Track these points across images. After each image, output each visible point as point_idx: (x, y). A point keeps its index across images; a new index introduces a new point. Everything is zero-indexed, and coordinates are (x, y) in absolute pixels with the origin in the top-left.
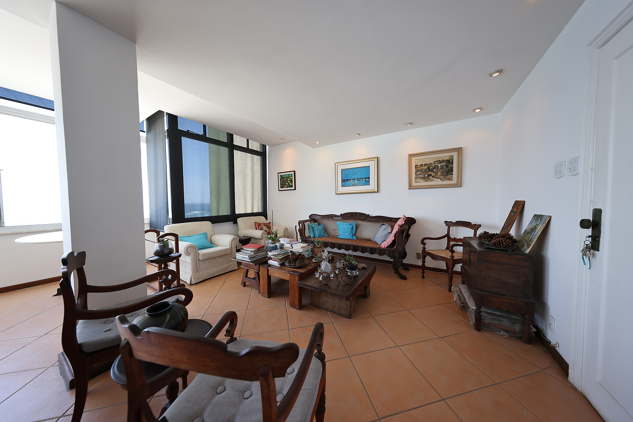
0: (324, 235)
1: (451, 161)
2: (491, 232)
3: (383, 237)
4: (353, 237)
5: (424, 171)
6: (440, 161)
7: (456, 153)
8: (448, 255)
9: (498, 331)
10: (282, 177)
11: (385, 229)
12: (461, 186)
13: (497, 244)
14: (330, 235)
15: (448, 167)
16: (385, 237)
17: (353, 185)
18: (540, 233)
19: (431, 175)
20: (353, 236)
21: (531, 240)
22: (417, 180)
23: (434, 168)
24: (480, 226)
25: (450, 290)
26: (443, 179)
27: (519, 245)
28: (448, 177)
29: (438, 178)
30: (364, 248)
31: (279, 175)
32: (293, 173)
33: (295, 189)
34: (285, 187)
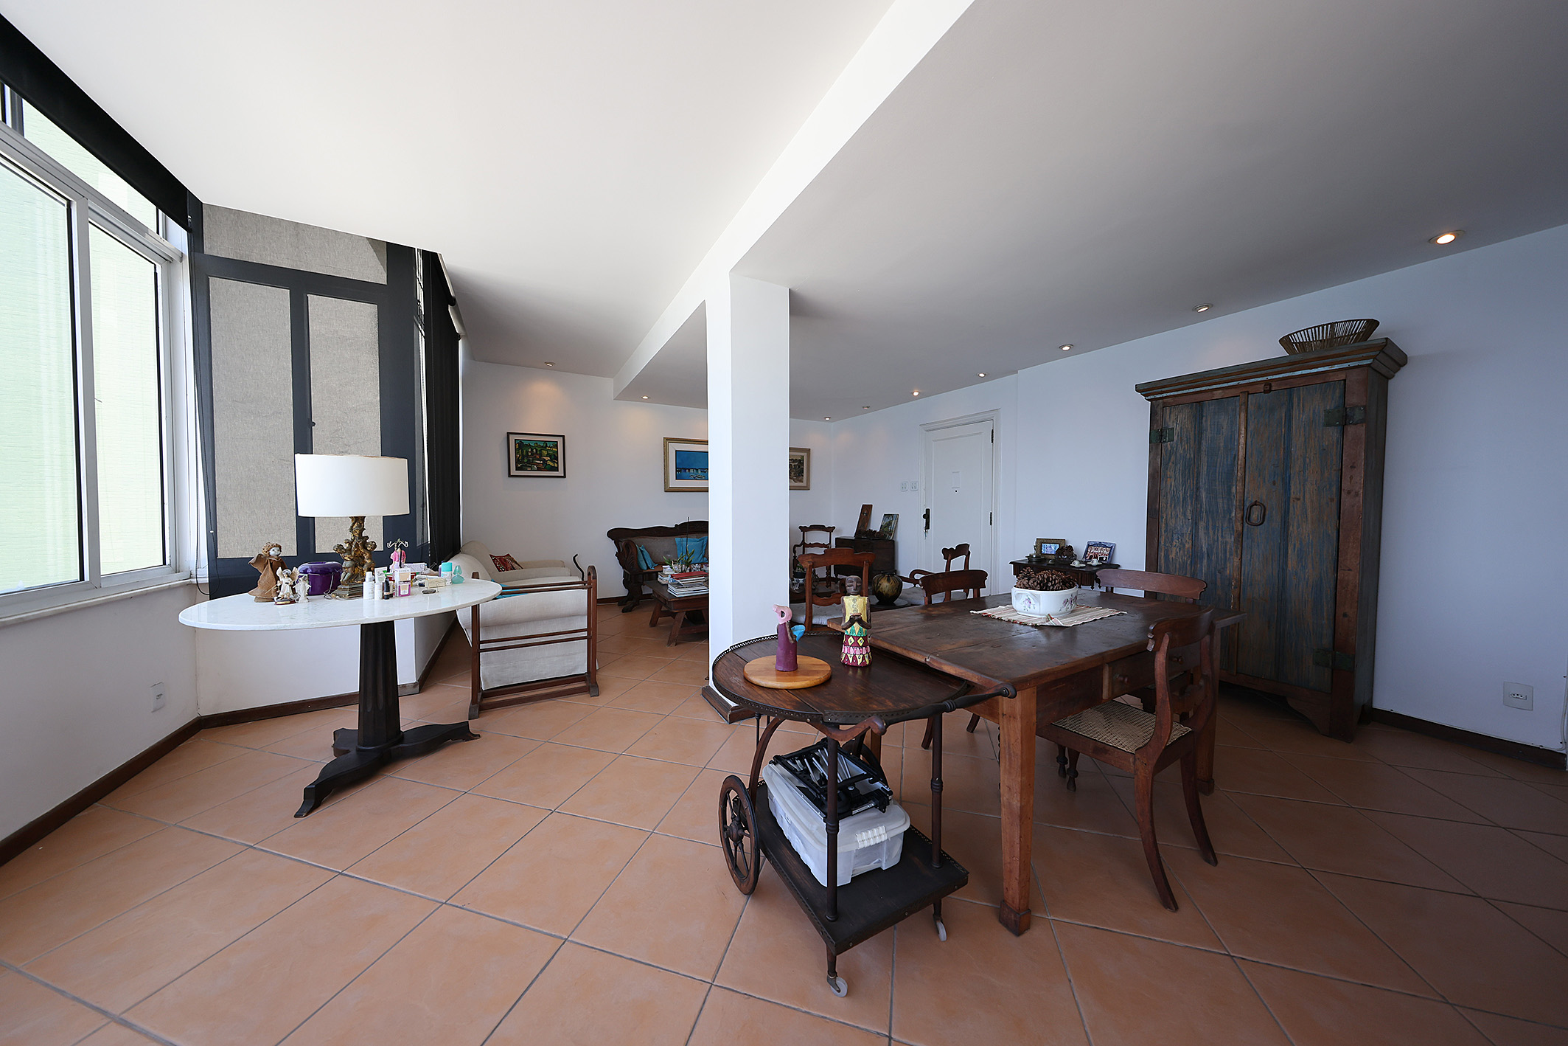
7: (806, 453)
10: (521, 445)
12: (809, 490)
14: (659, 563)
17: (695, 479)
21: (891, 531)
24: (834, 528)
27: (883, 536)
31: (512, 438)
32: (560, 440)
33: (565, 477)
34: (533, 469)
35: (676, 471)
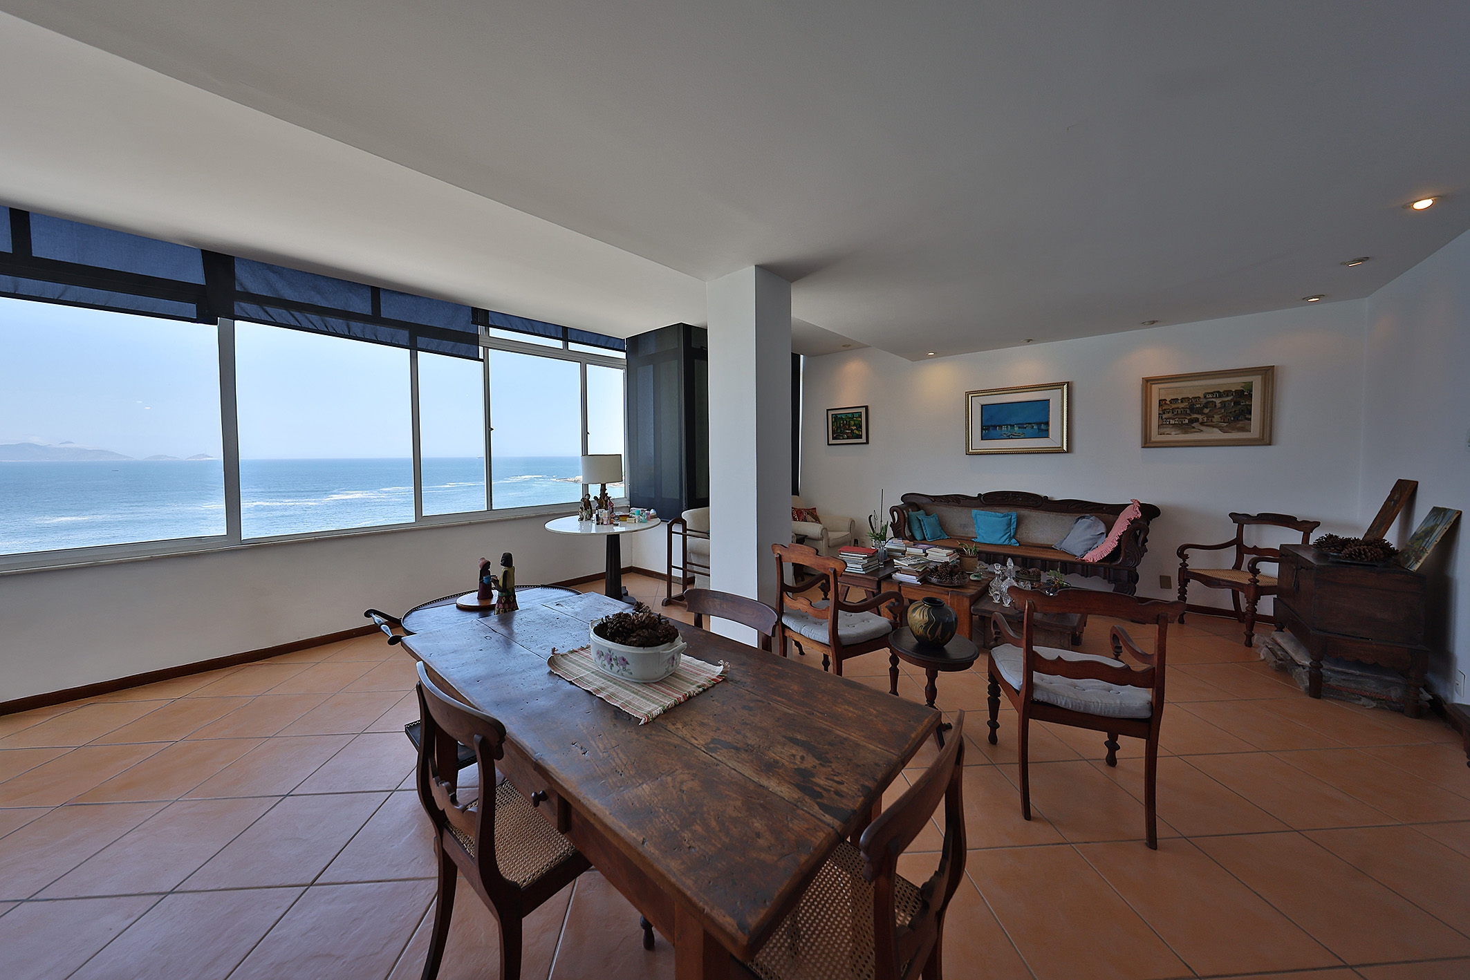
0: (941, 535)
1: (1245, 393)
2: (1342, 535)
3: (1086, 543)
4: (1010, 541)
5: (1179, 412)
6: (1218, 392)
7: (1260, 377)
8: (1244, 578)
9: (1357, 699)
10: (835, 417)
11: (1089, 527)
12: (1270, 444)
13: (1355, 555)
14: (954, 536)
15: (1240, 404)
16: (1090, 542)
17: (1009, 438)
18: (1440, 538)
19: (1197, 420)
20: (1010, 538)
21: (1423, 550)
22: (1162, 430)
23: (1206, 406)
24: (1317, 524)
25: (1249, 644)
26: (1226, 429)
27: (1402, 559)
28: (1240, 424)
29: (1214, 427)
30: (1048, 562)
31: (830, 414)
32: (864, 411)
33: (867, 442)
34: (845, 437)
35: (982, 429)
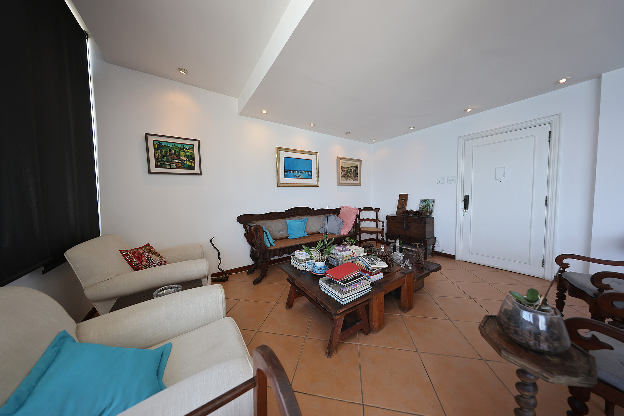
1: (357, 168)
5: (345, 172)
6: (353, 166)
7: (359, 163)
10: (159, 146)
11: (335, 219)
12: (360, 186)
14: (276, 239)
15: (356, 171)
16: (338, 226)
18: (432, 207)
19: (349, 176)
20: (305, 232)
21: (430, 211)
22: (342, 179)
23: (350, 171)
24: (379, 209)
28: (356, 178)
29: (352, 179)
31: (151, 139)
32: (196, 144)
33: (200, 174)
34: (172, 167)
35: (285, 172)
